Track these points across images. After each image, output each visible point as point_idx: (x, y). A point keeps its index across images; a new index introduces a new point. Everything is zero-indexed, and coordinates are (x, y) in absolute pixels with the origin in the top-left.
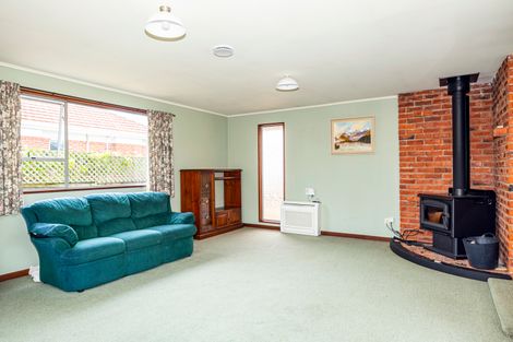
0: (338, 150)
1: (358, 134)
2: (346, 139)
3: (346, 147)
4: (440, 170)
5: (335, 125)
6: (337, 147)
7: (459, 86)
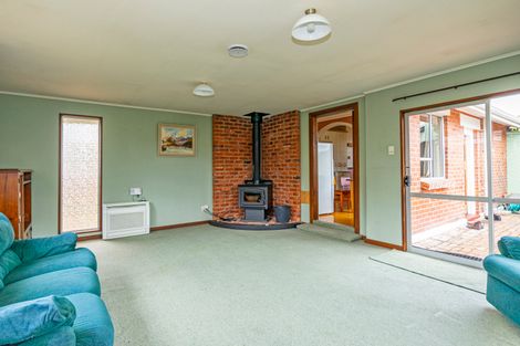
0: (165, 152)
1: (183, 139)
2: (172, 143)
3: (171, 150)
4: (237, 169)
5: (163, 130)
6: (164, 149)
7: (257, 118)
